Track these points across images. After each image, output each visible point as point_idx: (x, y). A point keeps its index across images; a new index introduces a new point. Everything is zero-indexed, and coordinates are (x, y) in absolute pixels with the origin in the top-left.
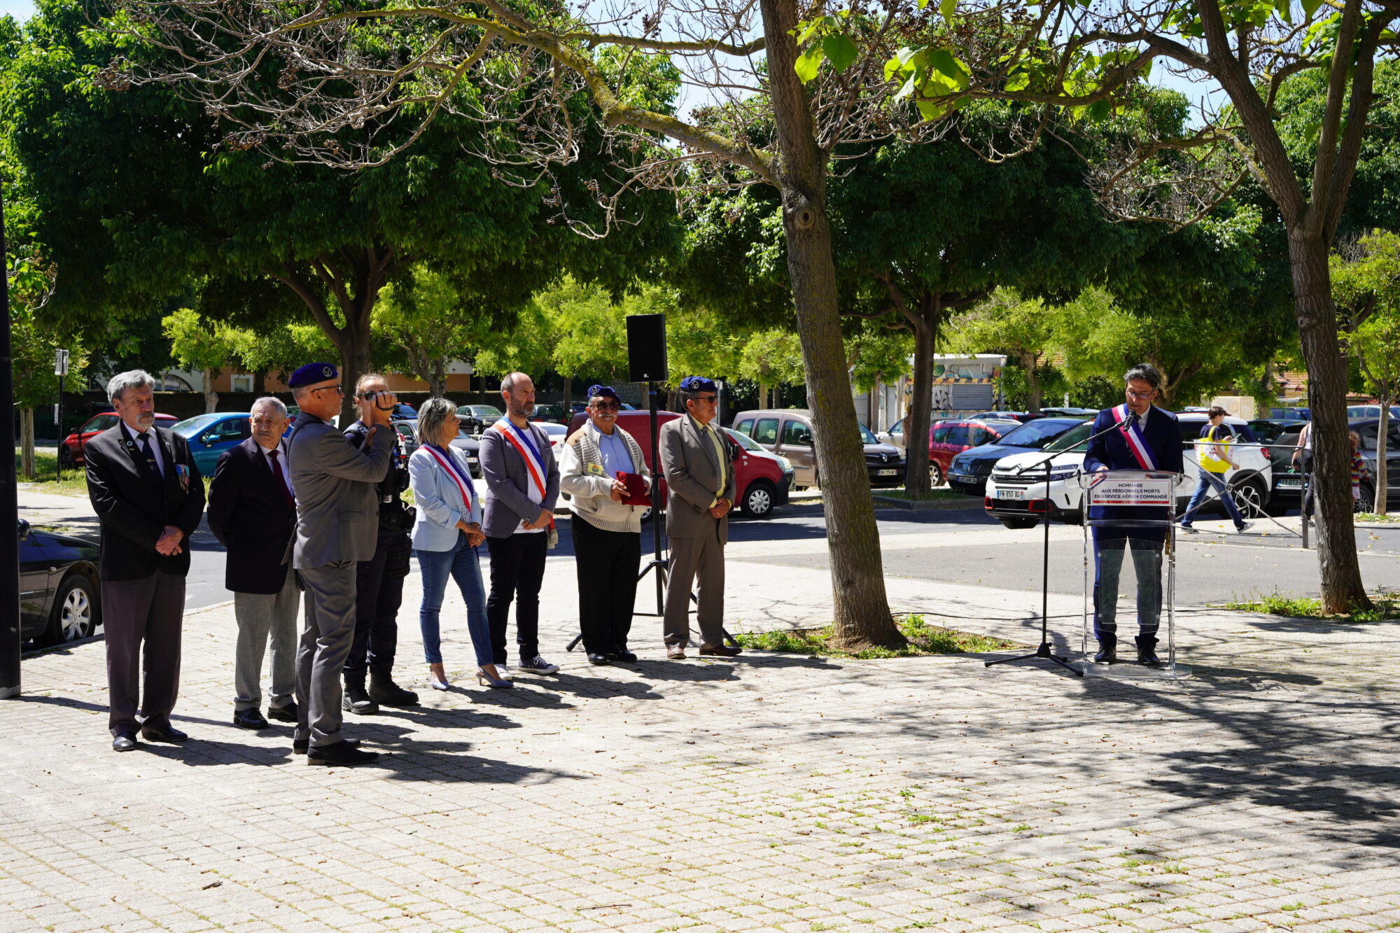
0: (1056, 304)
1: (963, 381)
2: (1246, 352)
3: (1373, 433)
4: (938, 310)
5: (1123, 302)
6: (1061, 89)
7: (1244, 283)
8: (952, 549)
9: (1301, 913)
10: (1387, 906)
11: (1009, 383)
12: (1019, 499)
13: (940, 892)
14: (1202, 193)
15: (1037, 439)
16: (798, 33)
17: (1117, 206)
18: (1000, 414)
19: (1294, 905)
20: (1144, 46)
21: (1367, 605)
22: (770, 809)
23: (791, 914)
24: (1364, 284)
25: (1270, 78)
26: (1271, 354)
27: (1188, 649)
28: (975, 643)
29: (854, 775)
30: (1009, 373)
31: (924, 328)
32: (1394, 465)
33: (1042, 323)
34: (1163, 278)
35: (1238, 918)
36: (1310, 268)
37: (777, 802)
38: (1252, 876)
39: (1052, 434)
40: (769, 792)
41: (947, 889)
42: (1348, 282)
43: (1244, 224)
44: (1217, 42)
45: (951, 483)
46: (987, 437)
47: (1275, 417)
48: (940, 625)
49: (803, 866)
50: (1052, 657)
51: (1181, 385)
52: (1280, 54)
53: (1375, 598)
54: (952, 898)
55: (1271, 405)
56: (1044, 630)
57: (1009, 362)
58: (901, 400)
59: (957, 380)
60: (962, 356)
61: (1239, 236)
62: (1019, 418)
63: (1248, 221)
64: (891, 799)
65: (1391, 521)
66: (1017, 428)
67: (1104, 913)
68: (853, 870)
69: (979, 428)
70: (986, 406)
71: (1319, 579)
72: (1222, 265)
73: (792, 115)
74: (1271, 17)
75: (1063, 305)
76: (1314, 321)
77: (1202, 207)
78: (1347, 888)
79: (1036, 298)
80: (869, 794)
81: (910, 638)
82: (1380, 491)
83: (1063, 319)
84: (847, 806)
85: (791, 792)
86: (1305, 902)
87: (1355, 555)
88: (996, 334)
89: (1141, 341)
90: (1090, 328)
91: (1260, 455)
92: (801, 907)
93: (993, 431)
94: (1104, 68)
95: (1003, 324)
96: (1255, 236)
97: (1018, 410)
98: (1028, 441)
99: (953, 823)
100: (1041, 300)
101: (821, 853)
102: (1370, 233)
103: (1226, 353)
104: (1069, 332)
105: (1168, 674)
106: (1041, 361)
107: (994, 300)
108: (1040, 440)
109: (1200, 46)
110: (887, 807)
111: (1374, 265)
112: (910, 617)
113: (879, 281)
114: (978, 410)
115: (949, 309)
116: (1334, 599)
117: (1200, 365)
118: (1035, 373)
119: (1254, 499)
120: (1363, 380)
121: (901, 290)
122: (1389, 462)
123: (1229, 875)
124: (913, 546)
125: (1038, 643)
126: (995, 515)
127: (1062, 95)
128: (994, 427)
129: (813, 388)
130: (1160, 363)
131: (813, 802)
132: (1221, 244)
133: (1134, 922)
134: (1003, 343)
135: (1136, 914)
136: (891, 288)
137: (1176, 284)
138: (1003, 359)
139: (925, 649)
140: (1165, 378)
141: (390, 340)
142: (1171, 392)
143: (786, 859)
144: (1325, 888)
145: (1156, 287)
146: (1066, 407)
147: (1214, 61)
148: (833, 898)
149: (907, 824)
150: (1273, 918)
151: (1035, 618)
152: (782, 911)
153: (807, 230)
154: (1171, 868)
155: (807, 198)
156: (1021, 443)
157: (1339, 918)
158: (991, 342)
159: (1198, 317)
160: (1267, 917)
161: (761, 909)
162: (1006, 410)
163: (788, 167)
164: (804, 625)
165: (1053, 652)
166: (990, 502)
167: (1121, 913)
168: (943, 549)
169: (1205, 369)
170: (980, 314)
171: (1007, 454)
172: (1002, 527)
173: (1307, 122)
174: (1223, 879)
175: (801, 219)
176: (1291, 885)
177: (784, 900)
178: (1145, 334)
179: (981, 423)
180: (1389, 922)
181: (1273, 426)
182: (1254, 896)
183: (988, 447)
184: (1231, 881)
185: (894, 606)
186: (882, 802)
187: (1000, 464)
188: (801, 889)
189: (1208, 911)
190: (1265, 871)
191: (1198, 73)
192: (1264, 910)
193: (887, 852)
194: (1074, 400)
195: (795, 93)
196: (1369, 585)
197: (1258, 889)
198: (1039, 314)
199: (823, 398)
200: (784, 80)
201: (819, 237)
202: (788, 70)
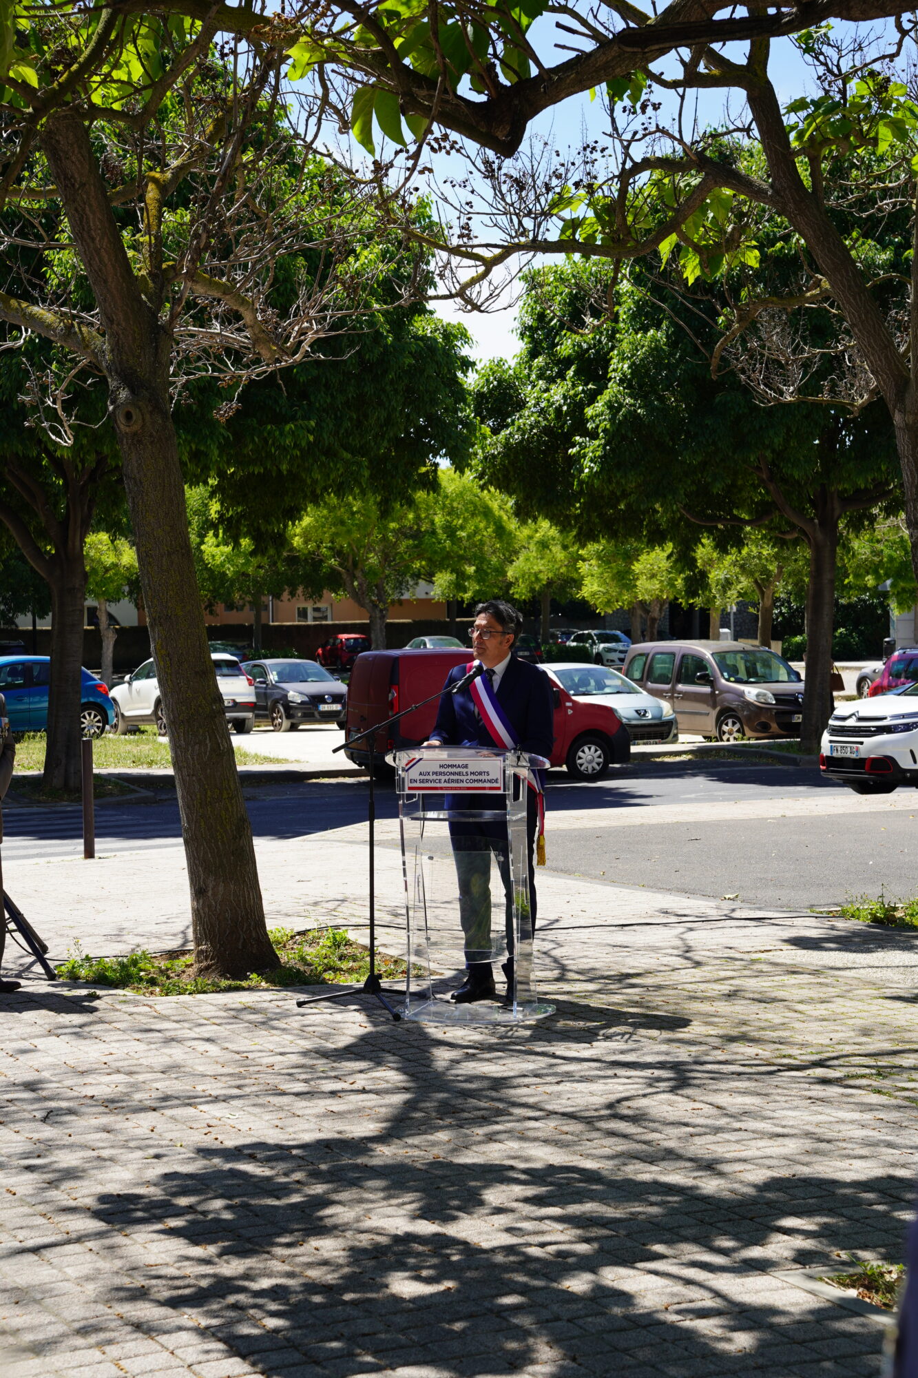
4: (837, 512)
12: (854, 756)
31: (820, 536)
44: (779, 167)
73: (105, 281)
112: (333, 932)
136: (772, 487)
141: (321, 561)
147: (777, 192)
153: (135, 434)
155: (133, 391)
163: (112, 351)
166: (827, 761)
175: (123, 419)
187: (837, 711)
195: (103, 252)
199: (163, 652)
200: (85, 235)
201: (152, 443)
202: (88, 223)
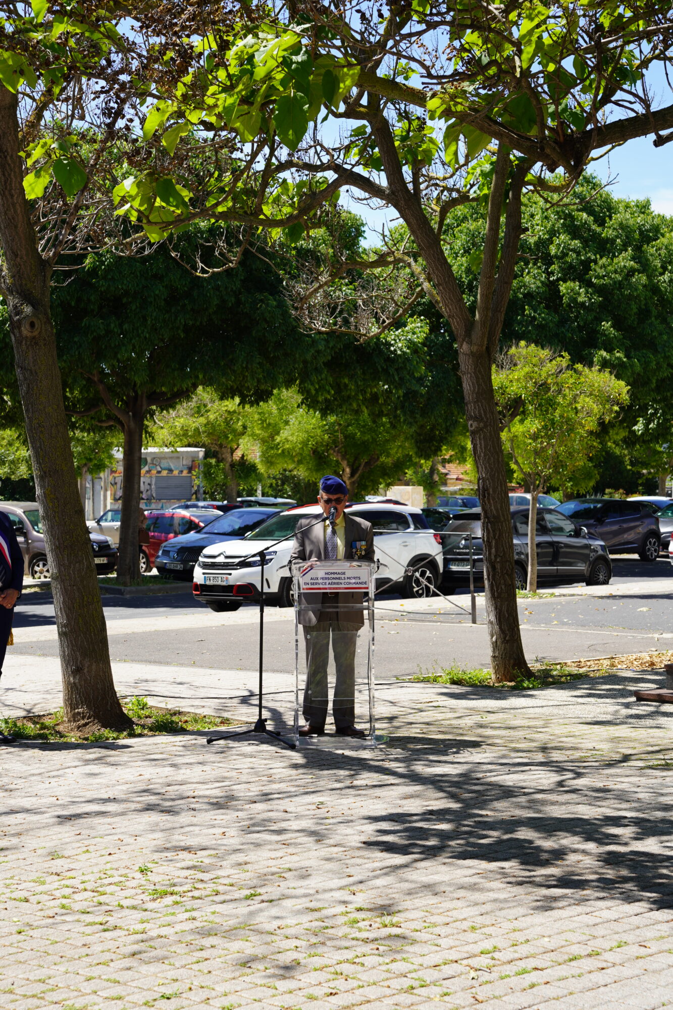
0: (252, 404)
1: (165, 473)
2: (418, 448)
3: (525, 520)
4: (144, 408)
5: (310, 402)
6: (261, 211)
7: (415, 387)
8: (166, 633)
9: (497, 955)
10: (564, 943)
11: (208, 475)
12: (224, 584)
13: (184, 963)
14: (383, 309)
15: (237, 527)
16: (29, 155)
17: (311, 318)
18: (201, 504)
19: (490, 948)
20: (331, 176)
21: (529, 674)
22: (14, 896)
23: (42, 998)
24: (514, 389)
25: (438, 209)
26: (439, 449)
27: (391, 719)
28: (196, 721)
29: (93, 854)
30: (209, 466)
31: (132, 425)
32: (542, 548)
33: (238, 419)
34: (346, 381)
35: (445, 964)
36: (477, 378)
37: (20, 887)
38: (455, 925)
39: (250, 523)
40: (12, 878)
41: (191, 959)
42: (501, 388)
43: (414, 333)
44: (395, 176)
45: (159, 569)
46: (190, 526)
47: (440, 506)
48: (163, 705)
49: (51, 949)
50: (269, 732)
51: (362, 477)
52: (445, 188)
53: (534, 666)
54: (195, 967)
55: (438, 494)
56: (260, 706)
57: (207, 455)
58: (106, 490)
59: (159, 472)
60: (166, 450)
61: (411, 344)
62: (219, 508)
63: (417, 330)
64: (131, 875)
65: (541, 598)
66: (218, 518)
67: (332, 970)
68: (100, 949)
69: (183, 518)
70: (188, 497)
71: (489, 652)
72: (397, 370)
73: (16, 227)
74: (436, 156)
75: (258, 404)
76: (482, 425)
77: (384, 321)
78: (531, 929)
79: (233, 398)
80: (109, 873)
81: (135, 719)
82: (531, 571)
83: (256, 417)
84: (89, 886)
85: (34, 876)
86: (499, 946)
87: (518, 630)
88: (197, 429)
89: (326, 437)
90: (282, 425)
91: (433, 540)
92: (53, 990)
93: (197, 520)
94: (298, 194)
95: (202, 420)
96: (424, 344)
97: (215, 500)
98: (228, 529)
99: (190, 894)
100: (237, 400)
101: (67, 935)
102: (517, 346)
103: (400, 447)
104: (263, 428)
105: (369, 743)
106: (238, 454)
107: (195, 399)
108: (240, 528)
109: (381, 179)
110: (127, 884)
111: (523, 373)
112: (134, 699)
113: (89, 380)
114: (179, 500)
115: (154, 407)
116: (502, 670)
117: (378, 458)
118: (232, 465)
119: (429, 579)
120: (513, 472)
121: (110, 389)
122: (539, 545)
123: (435, 925)
124: (129, 631)
125: (255, 719)
126: (202, 599)
127: (262, 217)
128: (197, 517)
129: (42, 487)
130: (344, 458)
131: (56, 885)
132: (395, 350)
133: (359, 976)
134: (204, 439)
135: (359, 968)
136: (101, 387)
137: (357, 386)
138: (201, 452)
139: (151, 729)
140: (348, 470)
142: (353, 483)
143: (34, 944)
144: (515, 930)
145: (339, 388)
146: (260, 498)
147: (393, 192)
148: (83, 978)
149: (148, 898)
150: (474, 962)
151: (252, 695)
152: (33, 996)
153: (34, 338)
154: (387, 922)
155: (34, 307)
156: (221, 531)
157: (526, 958)
158: (191, 437)
159: (376, 416)
160: (469, 961)
161: (12, 997)
162: (205, 500)
163: (13, 277)
164: (37, 711)
165: (269, 728)
166: (197, 587)
167: (346, 968)
168: (157, 633)
169: (383, 463)
170: (182, 412)
171: (212, 543)
172: (209, 610)
173: (462, 245)
174: (431, 930)
175: (28, 326)
176: (486, 930)
177: (35, 985)
178: (331, 431)
179: (186, 513)
180: (566, 957)
181: (440, 513)
182: (457, 943)
183: (192, 536)
184: (437, 930)
185: (120, 689)
186: (122, 879)
187: (206, 551)
188: (51, 972)
189: (420, 960)
190: (465, 919)
191: (376, 201)
192: (466, 955)
193: (131, 928)
194: (266, 490)
195: (18, 207)
196: (529, 656)
197: (460, 936)
198: (234, 412)
199: (52, 496)
200: (7, 193)
201: (45, 345)
202: (11, 184)
